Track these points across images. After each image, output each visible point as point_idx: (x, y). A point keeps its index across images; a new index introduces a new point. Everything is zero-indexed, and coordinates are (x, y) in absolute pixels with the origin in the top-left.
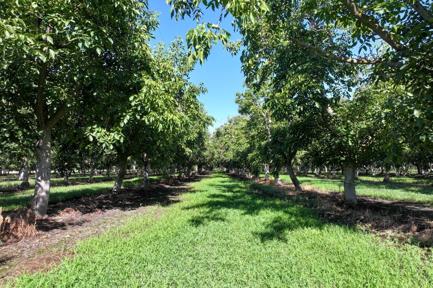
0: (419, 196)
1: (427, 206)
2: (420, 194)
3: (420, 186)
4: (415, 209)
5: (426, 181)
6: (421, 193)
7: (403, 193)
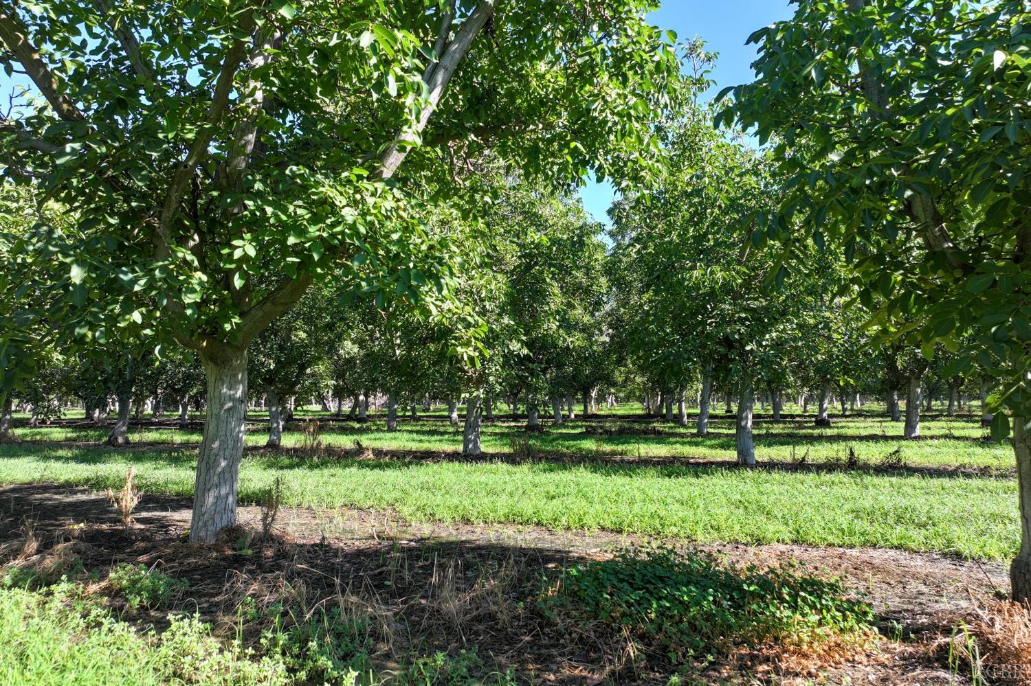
0: (70, 470)
1: (79, 491)
2: (73, 465)
3: (78, 447)
4: (50, 500)
5: (97, 433)
6: (77, 462)
7: (34, 465)
